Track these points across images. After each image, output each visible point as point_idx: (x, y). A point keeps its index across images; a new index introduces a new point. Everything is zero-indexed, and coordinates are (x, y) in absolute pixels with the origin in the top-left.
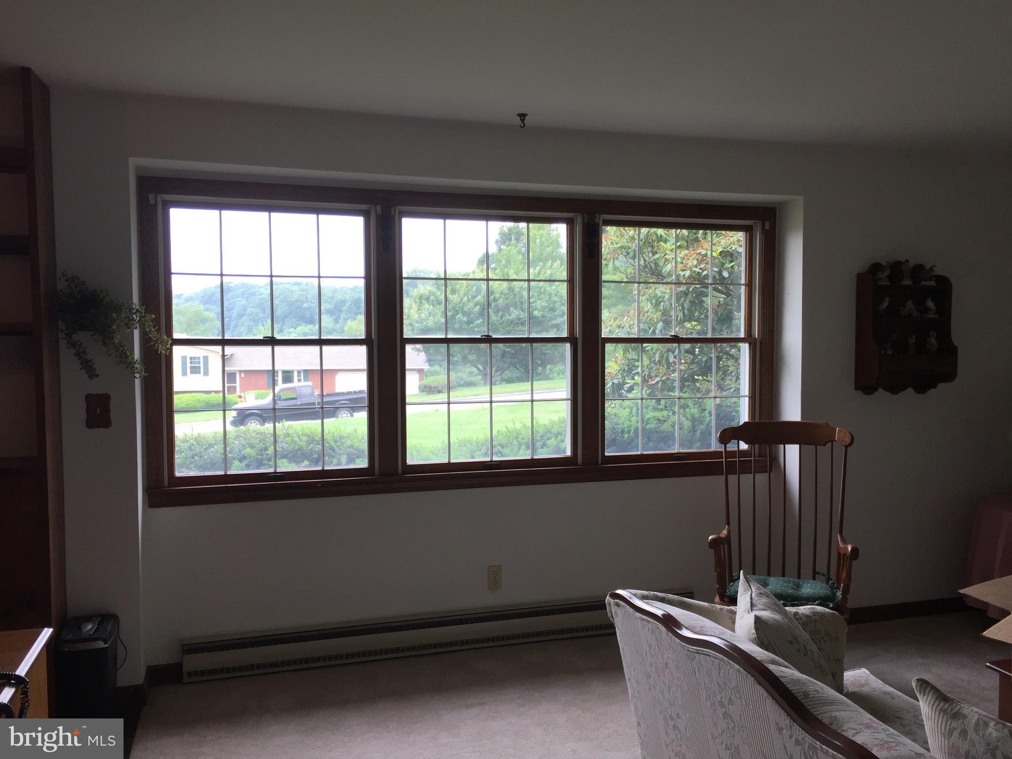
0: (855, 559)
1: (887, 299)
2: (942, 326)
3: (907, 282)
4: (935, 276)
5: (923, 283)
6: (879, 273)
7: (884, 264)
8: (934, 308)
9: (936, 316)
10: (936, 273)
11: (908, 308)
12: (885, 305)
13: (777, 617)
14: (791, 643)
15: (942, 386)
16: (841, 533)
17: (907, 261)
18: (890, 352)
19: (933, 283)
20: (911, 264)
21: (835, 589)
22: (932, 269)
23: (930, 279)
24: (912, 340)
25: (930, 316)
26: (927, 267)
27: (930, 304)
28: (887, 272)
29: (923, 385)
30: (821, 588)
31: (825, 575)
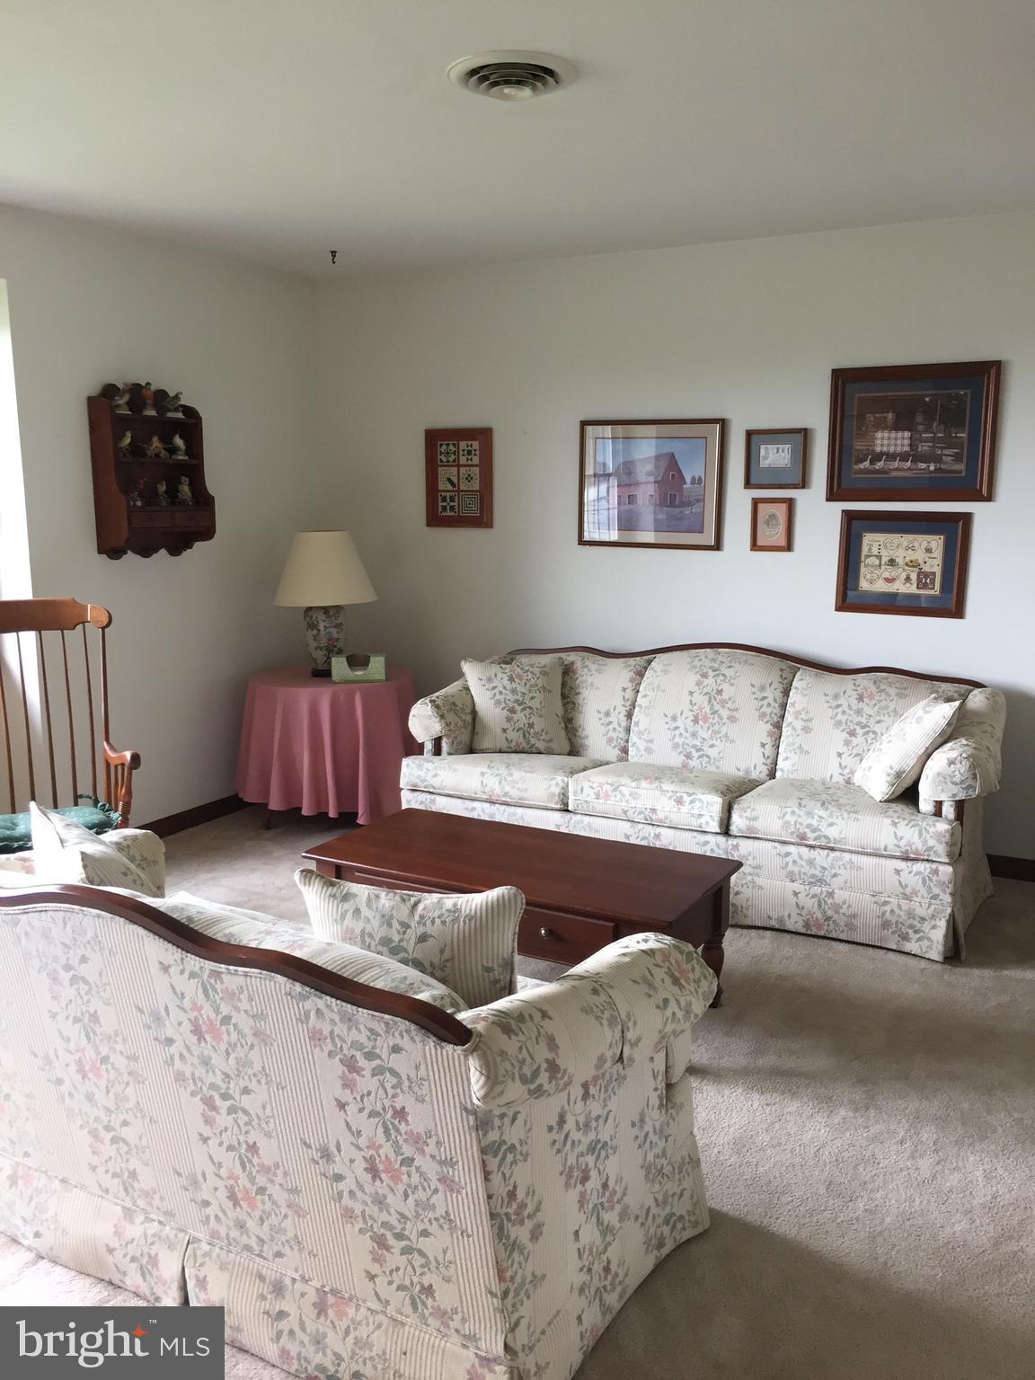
0: (135, 769)
1: (129, 434)
2: (194, 469)
3: (151, 413)
4: (182, 406)
5: (170, 415)
6: (116, 398)
7: (121, 386)
8: (183, 447)
9: (187, 458)
10: (181, 403)
11: (155, 445)
12: (128, 441)
13: (101, 848)
14: (125, 874)
15: (198, 545)
16: (107, 740)
17: (148, 384)
18: (139, 503)
19: (180, 415)
20: (153, 388)
21: (107, 811)
22: (177, 397)
23: (176, 410)
24: (162, 488)
25: (181, 458)
26: (172, 394)
27: (179, 441)
28: (126, 398)
29: (178, 545)
30: (92, 814)
31: (91, 798)
